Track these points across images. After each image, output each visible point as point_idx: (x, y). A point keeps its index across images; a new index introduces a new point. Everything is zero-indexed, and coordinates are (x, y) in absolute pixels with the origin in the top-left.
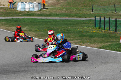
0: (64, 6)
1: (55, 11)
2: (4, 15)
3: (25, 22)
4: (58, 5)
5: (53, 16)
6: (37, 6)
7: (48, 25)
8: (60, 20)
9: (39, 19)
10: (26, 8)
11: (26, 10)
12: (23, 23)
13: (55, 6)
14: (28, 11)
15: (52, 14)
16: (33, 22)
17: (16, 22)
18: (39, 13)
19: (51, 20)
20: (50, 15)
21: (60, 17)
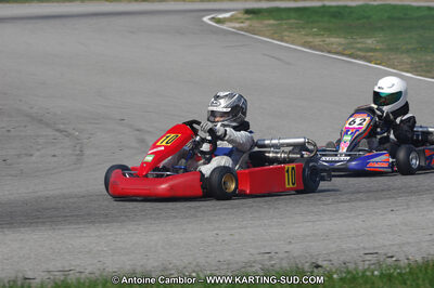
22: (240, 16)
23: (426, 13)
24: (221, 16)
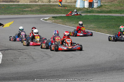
0: (121, 2)
1: (115, 8)
2: (63, 12)
3: (88, 19)
4: (115, 1)
5: (113, 13)
6: (96, 3)
7: (114, 22)
8: (123, 16)
9: (102, 16)
10: (85, 5)
11: (85, 7)
12: (87, 20)
13: (112, 2)
14: (87, 7)
15: (112, 10)
16: (97, 19)
17: (78, 19)
18: (98, 9)
19: (115, 17)
20: (110, 12)
21: (121, 14)
22: (51, 18)
23: (104, 17)
24: (46, 19)
